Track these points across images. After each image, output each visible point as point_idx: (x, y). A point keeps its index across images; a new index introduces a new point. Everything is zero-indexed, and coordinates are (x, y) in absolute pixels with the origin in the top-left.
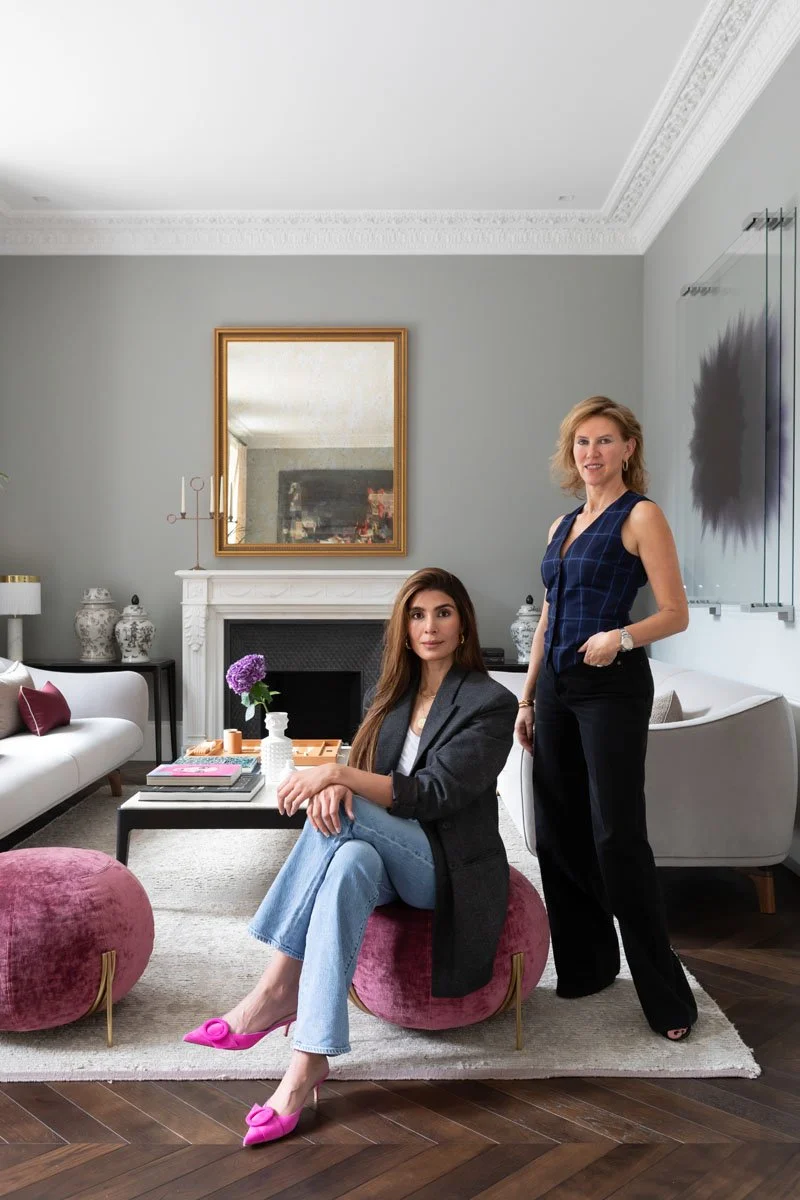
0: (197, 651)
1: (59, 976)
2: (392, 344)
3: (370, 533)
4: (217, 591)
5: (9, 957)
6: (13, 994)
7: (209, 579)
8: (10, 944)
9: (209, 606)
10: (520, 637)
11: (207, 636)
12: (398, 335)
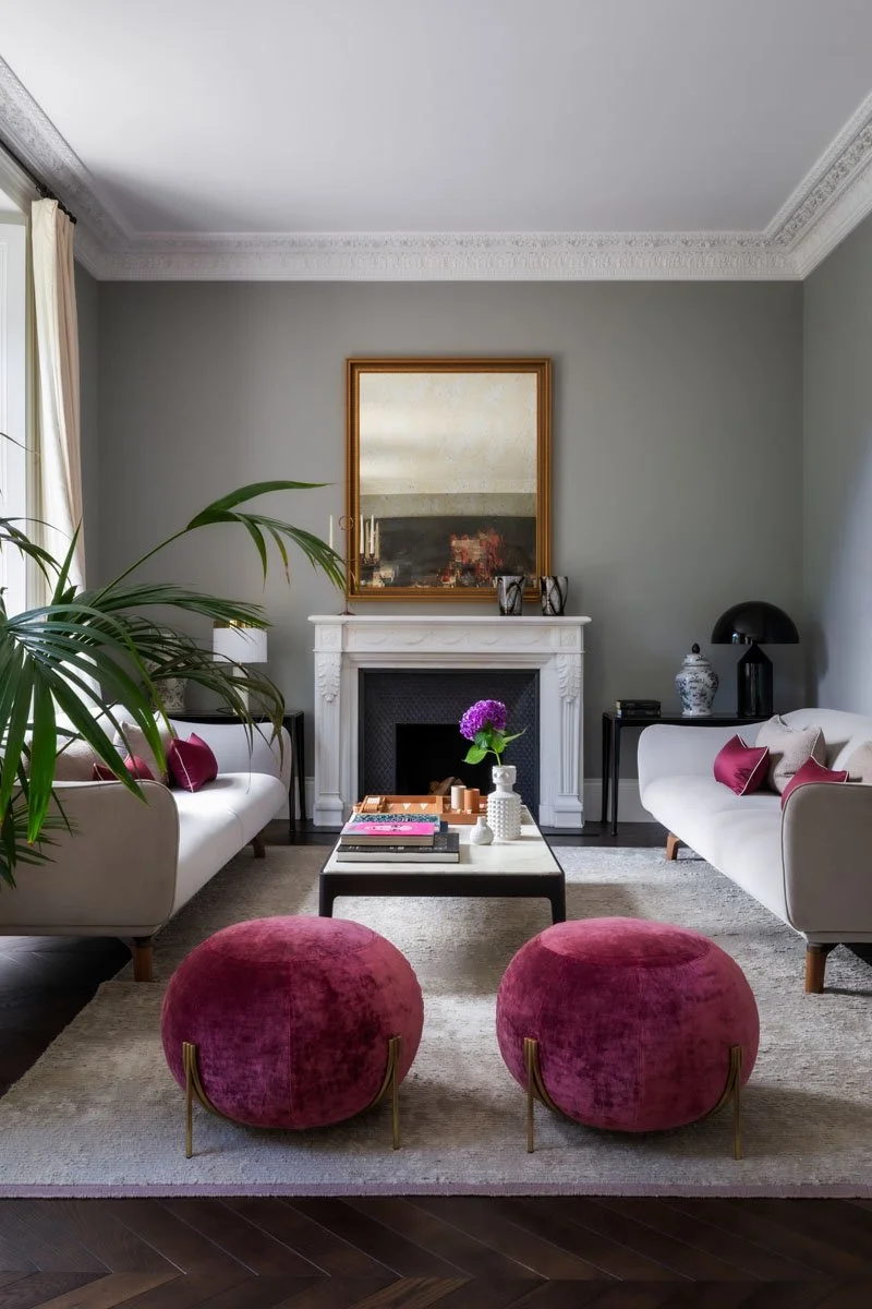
0: (330, 702)
1: (345, 1066)
2: (535, 375)
3: (452, 580)
4: (352, 638)
5: (292, 1044)
6: (296, 1086)
7: (344, 625)
8: (291, 1030)
9: (343, 654)
10: (687, 688)
11: (341, 687)
12: (542, 367)
